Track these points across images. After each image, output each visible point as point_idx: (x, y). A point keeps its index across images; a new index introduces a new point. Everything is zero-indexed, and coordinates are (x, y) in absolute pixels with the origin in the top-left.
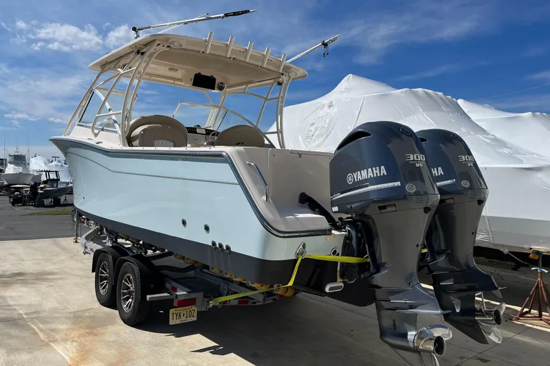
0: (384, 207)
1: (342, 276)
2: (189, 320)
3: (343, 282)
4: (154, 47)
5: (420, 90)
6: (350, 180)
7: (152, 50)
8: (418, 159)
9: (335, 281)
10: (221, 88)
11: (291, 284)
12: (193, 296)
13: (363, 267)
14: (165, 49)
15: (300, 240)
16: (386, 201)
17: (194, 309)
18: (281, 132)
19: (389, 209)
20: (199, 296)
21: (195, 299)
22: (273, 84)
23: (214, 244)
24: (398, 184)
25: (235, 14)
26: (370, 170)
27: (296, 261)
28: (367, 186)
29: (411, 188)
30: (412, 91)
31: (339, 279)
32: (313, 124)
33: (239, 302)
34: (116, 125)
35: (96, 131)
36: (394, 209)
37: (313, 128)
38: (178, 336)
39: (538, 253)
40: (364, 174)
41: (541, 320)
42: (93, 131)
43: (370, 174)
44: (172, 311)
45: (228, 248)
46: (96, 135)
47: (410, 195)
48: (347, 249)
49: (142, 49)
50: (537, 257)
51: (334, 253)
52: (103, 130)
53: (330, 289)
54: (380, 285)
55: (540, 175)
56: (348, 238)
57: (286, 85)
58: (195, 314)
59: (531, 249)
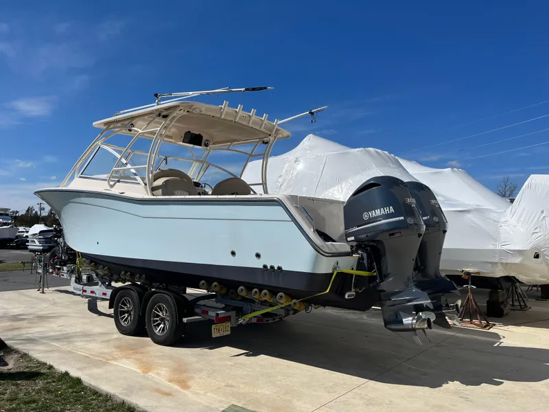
0: (393, 234)
1: (355, 287)
2: (225, 334)
3: (355, 292)
4: (177, 112)
5: (371, 149)
6: (366, 216)
7: (175, 114)
8: (411, 201)
9: (350, 290)
10: (206, 145)
11: (327, 291)
12: (229, 314)
13: (372, 279)
14: (186, 113)
15: (335, 259)
16: (393, 230)
17: (228, 325)
18: (266, 184)
19: (396, 235)
20: (232, 314)
21: (230, 317)
22: (258, 142)
23: (265, 266)
24: (402, 218)
25: (254, 89)
26: (382, 209)
27: (332, 274)
28: (381, 220)
29: (410, 221)
30: (367, 151)
31: (353, 290)
32: (281, 176)
33: (257, 321)
34: (138, 178)
35: (112, 183)
36: (399, 235)
37: (281, 180)
38: (210, 349)
39: (468, 274)
40: (378, 212)
41: (472, 323)
42: (109, 183)
43: (383, 212)
44: (213, 327)
45: (279, 268)
46: (112, 186)
47: (411, 225)
48: (360, 266)
49: (163, 112)
50: (467, 277)
51: (352, 269)
52: (118, 181)
53: (348, 296)
54: (385, 289)
55: (469, 216)
56: (361, 259)
57: (271, 145)
58: (229, 329)
59: (463, 271)
